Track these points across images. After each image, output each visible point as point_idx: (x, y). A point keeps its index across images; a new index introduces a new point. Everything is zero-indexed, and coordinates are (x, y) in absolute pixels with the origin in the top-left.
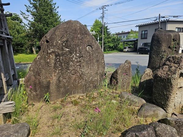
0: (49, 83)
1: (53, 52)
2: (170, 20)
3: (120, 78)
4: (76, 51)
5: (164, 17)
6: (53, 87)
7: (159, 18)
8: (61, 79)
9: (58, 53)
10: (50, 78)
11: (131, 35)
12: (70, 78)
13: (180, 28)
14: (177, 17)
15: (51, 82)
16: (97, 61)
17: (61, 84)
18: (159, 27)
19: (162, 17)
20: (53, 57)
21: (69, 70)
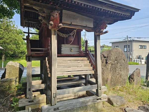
0: (108, 78)
1: (111, 63)
2: (135, 40)
3: (135, 78)
4: (119, 62)
5: (131, 38)
6: (109, 81)
7: (127, 38)
8: (113, 77)
9: (113, 64)
10: (108, 76)
11: (105, 49)
12: (116, 77)
13: (142, 46)
14: (140, 38)
15: (109, 78)
16: (126, 68)
17: (113, 80)
18: (127, 44)
19: (129, 38)
20: (110, 65)
21: (116, 72)
